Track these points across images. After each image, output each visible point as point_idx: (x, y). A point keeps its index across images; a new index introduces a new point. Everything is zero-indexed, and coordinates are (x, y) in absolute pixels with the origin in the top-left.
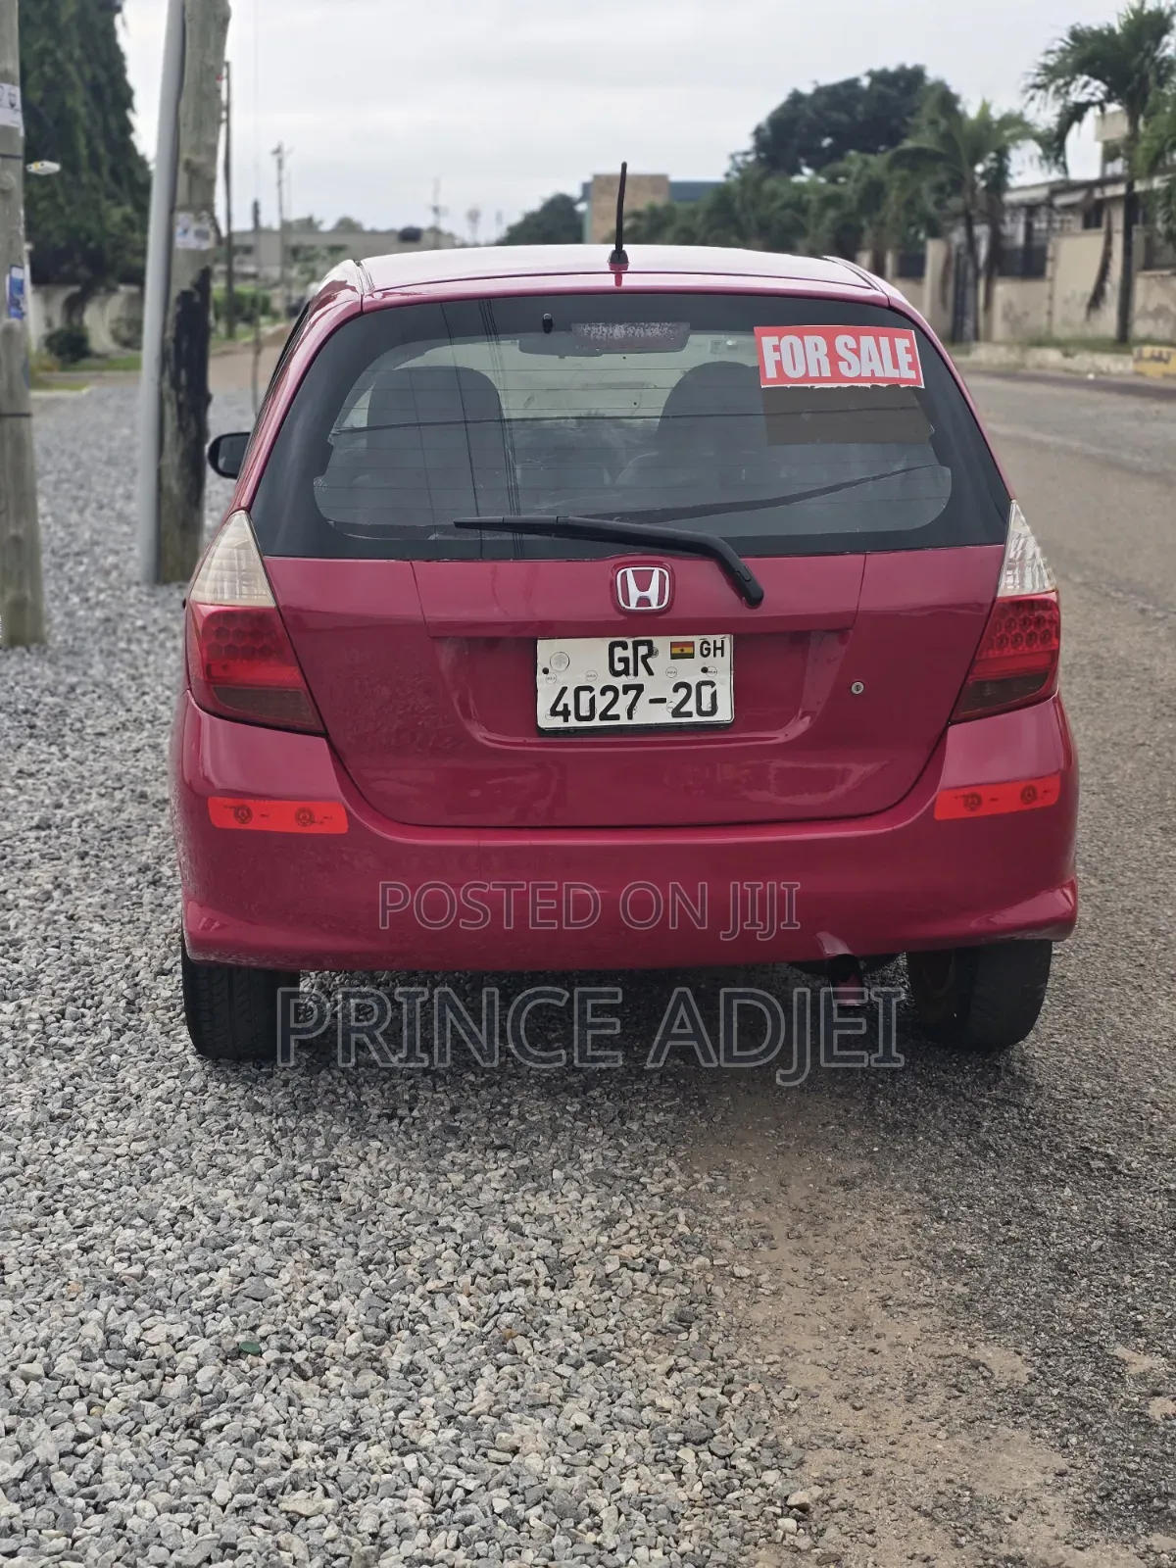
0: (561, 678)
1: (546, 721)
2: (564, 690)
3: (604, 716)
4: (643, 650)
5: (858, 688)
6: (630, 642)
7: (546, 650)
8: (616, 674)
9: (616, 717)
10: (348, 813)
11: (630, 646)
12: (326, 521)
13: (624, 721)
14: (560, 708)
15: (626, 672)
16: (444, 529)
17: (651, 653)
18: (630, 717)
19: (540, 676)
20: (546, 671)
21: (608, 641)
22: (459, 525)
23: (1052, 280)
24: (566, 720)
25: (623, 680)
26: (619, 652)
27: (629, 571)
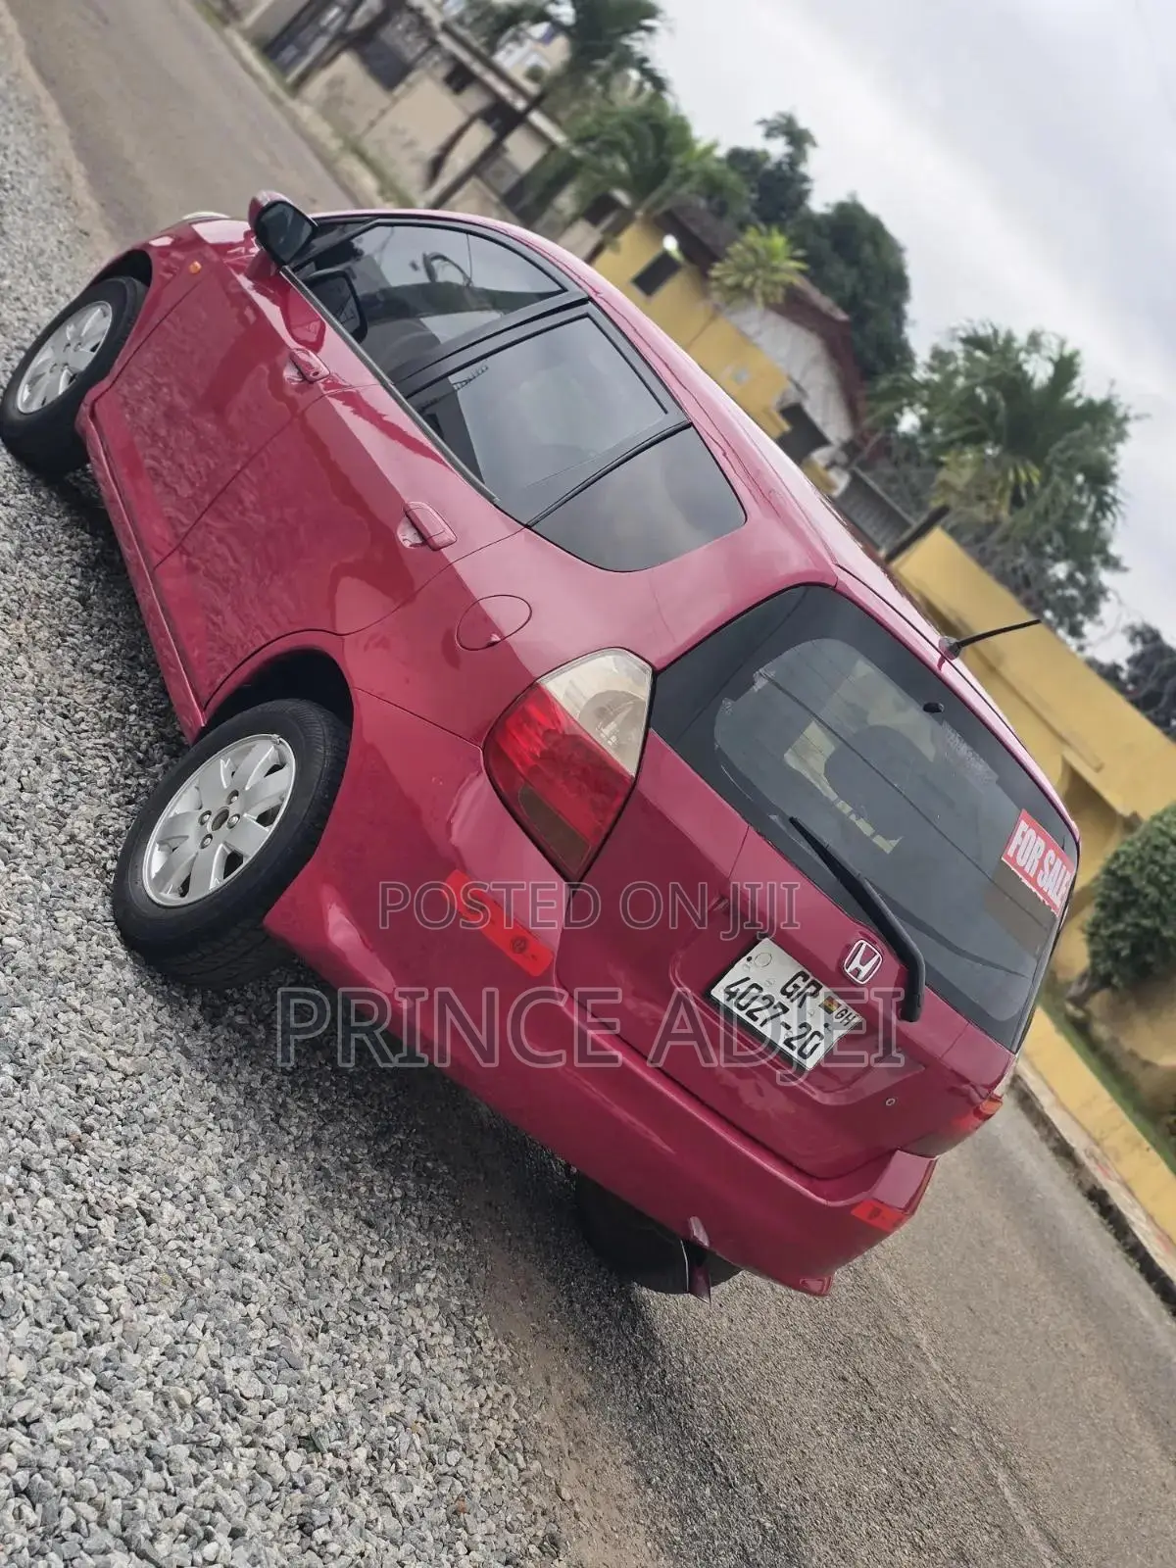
0: (752, 970)
1: (718, 993)
2: (747, 979)
3: (750, 1014)
4: (812, 989)
5: (890, 1102)
6: (811, 978)
7: (765, 946)
8: (783, 992)
9: (755, 1019)
10: (551, 964)
11: (809, 981)
12: (713, 740)
13: (756, 1025)
14: (733, 989)
15: (789, 995)
16: (782, 815)
17: (814, 995)
18: (762, 1025)
19: (744, 960)
20: (749, 959)
21: (800, 969)
22: (793, 821)
23: (395, 101)
24: (728, 1000)
25: (784, 999)
26: (799, 981)
27: (865, 944)
